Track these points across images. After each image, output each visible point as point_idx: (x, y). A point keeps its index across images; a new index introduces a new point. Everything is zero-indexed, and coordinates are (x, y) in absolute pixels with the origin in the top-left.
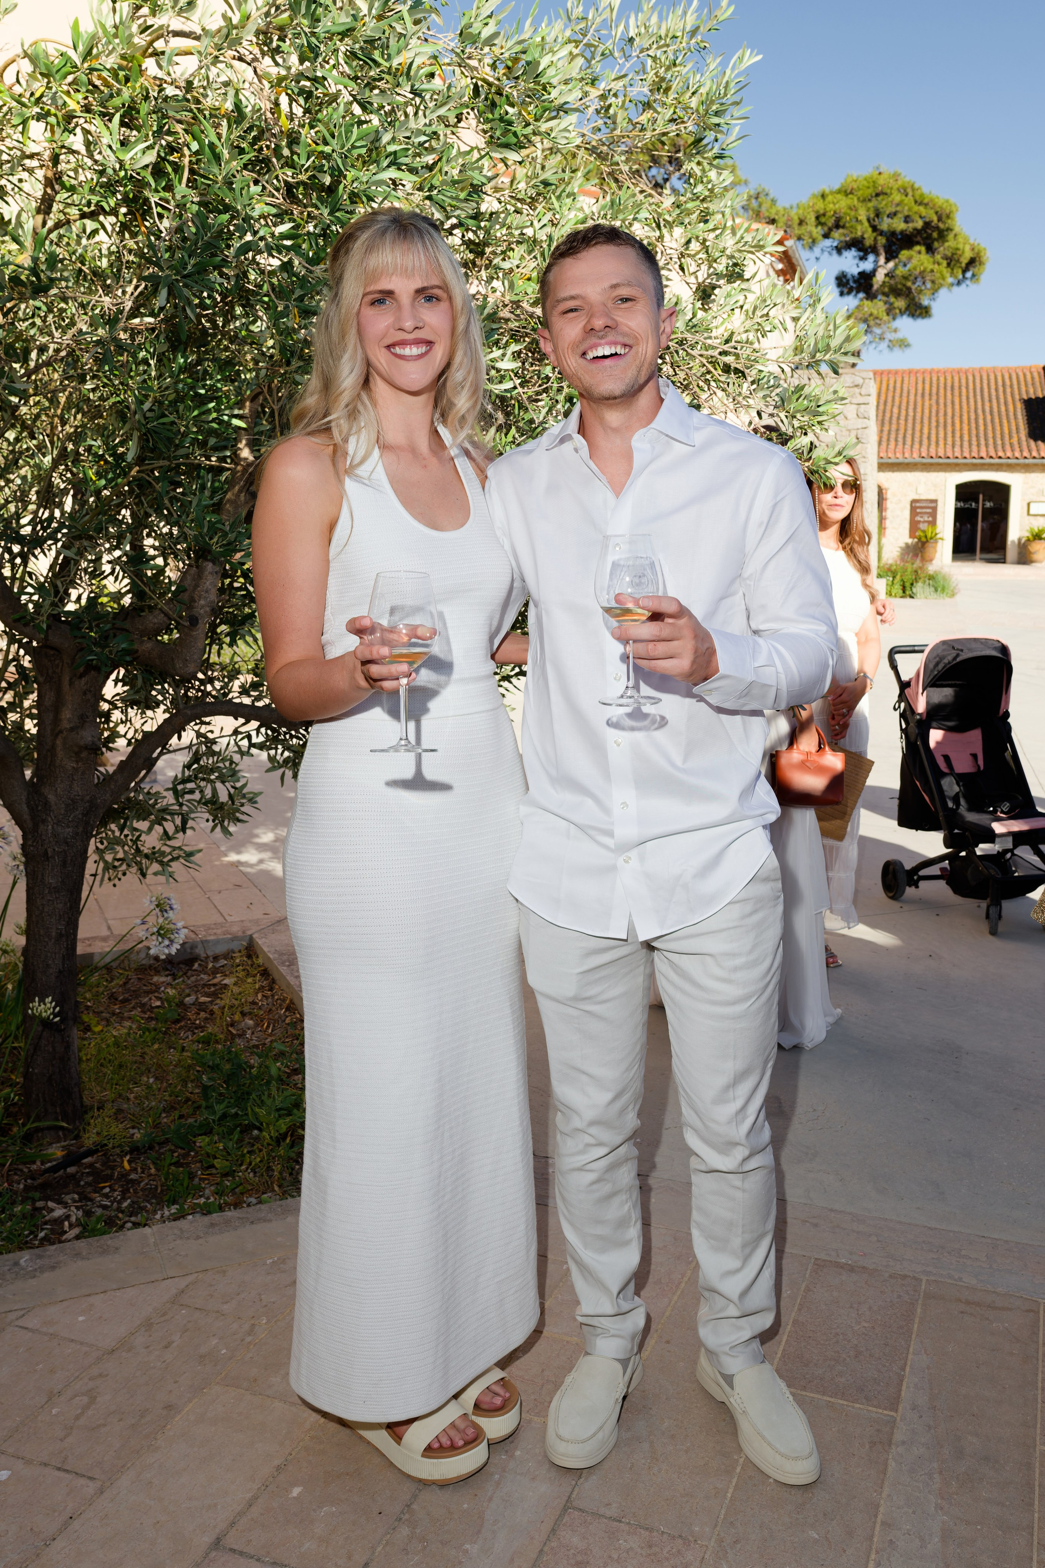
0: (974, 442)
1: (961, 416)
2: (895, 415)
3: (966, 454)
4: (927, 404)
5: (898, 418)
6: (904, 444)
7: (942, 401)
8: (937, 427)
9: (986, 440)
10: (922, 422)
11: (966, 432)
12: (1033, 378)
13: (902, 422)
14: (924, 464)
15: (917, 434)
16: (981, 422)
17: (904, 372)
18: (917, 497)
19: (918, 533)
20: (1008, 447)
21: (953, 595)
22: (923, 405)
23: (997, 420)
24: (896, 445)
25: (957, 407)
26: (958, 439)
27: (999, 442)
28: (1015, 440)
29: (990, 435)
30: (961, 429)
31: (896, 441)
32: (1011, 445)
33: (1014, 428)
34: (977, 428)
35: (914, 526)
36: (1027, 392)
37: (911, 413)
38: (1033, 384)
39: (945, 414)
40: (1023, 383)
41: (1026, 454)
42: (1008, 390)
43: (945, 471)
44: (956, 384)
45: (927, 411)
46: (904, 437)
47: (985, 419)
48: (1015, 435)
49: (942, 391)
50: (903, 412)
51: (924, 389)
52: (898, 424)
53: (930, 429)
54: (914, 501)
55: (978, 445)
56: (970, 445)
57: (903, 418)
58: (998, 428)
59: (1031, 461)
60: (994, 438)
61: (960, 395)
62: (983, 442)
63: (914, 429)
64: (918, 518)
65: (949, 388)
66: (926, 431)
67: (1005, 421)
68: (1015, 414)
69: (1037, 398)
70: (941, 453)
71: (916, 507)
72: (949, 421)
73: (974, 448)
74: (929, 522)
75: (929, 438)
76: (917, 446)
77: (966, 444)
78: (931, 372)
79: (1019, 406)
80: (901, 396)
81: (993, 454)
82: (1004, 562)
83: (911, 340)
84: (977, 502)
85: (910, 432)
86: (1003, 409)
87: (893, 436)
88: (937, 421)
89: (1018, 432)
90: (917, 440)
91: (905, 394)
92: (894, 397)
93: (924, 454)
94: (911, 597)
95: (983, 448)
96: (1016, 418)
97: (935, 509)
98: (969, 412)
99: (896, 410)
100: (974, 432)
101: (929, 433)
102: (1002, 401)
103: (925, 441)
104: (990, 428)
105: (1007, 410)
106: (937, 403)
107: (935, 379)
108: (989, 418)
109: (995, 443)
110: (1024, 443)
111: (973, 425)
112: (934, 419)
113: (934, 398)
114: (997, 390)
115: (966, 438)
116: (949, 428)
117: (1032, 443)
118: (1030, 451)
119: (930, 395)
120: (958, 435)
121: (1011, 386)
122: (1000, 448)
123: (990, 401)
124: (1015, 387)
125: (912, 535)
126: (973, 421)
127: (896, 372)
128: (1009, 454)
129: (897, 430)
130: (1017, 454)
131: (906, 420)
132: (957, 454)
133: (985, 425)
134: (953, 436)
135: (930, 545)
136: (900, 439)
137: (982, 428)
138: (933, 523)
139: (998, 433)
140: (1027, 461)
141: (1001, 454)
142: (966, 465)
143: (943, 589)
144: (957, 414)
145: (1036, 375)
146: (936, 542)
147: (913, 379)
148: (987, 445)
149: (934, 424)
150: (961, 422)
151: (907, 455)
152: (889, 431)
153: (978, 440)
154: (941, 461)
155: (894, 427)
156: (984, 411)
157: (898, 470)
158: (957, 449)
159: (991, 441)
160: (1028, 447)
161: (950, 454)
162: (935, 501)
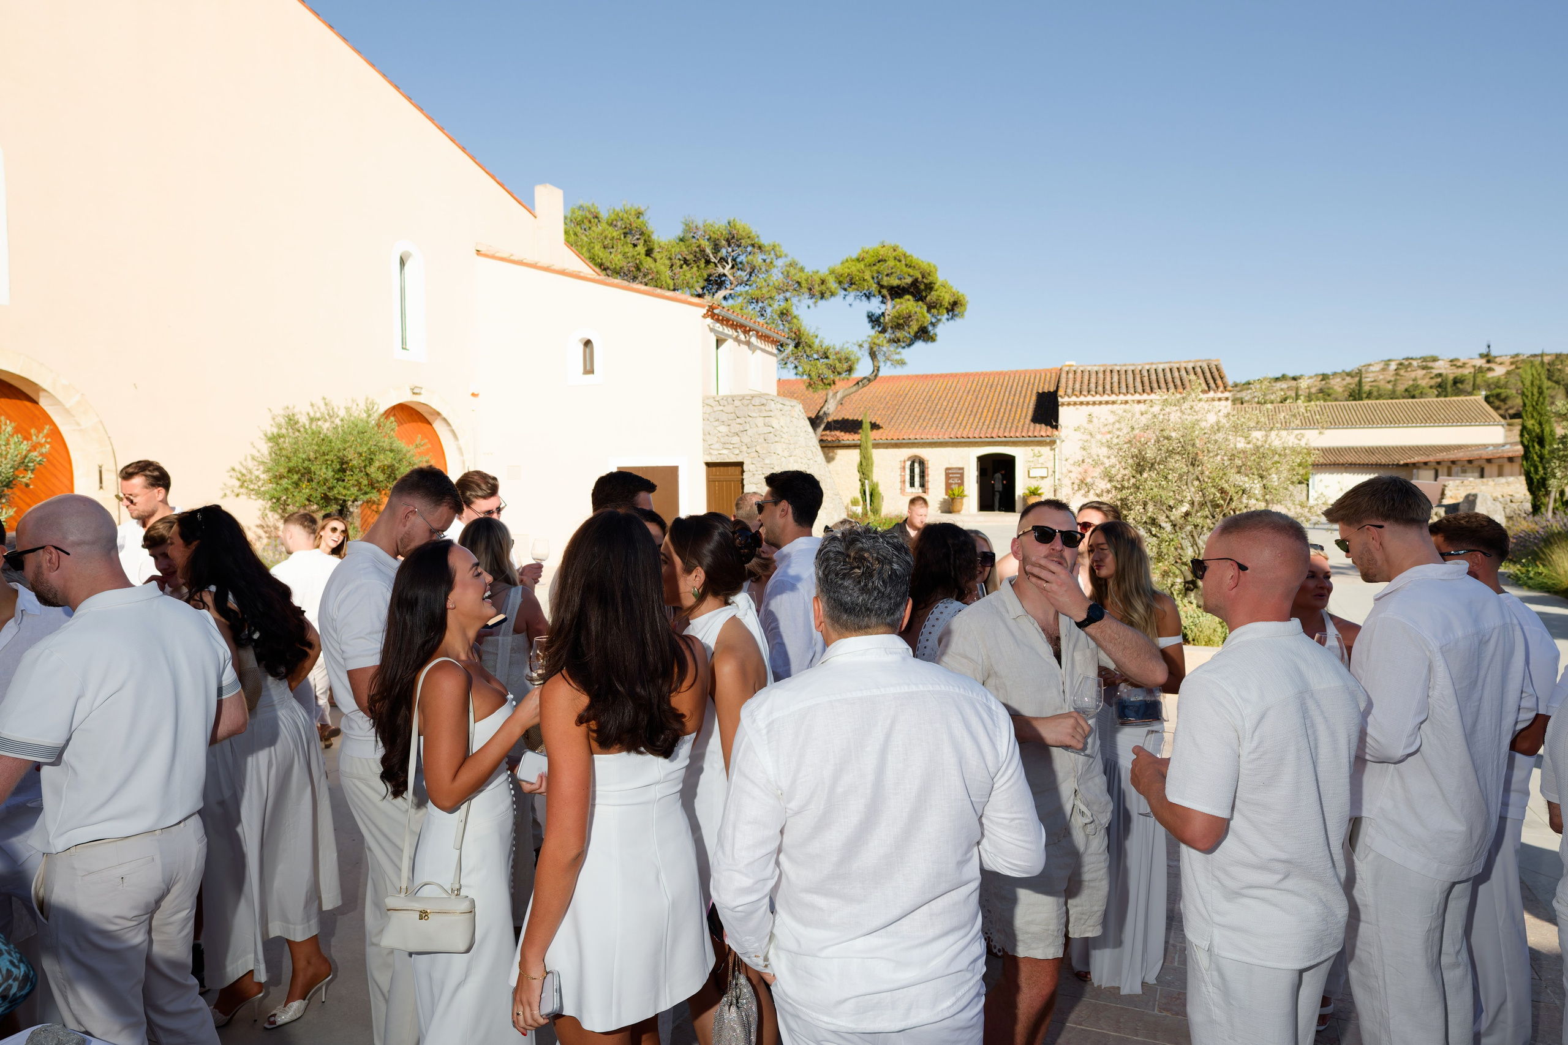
0: (992, 426)
1: (990, 407)
2: (944, 406)
3: (982, 435)
4: (970, 398)
5: (945, 409)
7: (985, 397)
9: (1001, 424)
10: (960, 411)
11: (989, 418)
12: (1051, 377)
13: (946, 412)
14: (953, 443)
15: (955, 421)
16: (1002, 411)
18: (950, 466)
19: (951, 492)
20: (1014, 429)
22: (967, 400)
23: (1014, 409)
24: (936, 429)
26: (981, 424)
27: (1009, 426)
28: (1021, 424)
29: (1005, 420)
30: (986, 417)
31: (939, 426)
32: (1017, 427)
33: (1024, 415)
34: (998, 415)
35: (948, 486)
36: (1043, 388)
37: (955, 405)
38: (1050, 382)
39: (980, 406)
40: (1042, 381)
41: (1025, 434)
42: (1030, 387)
43: (970, 447)
44: (995, 384)
45: (967, 404)
46: (944, 423)
47: (1005, 409)
48: (1022, 420)
49: (987, 392)
50: (950, 405)
51: (970, 388)
53: (970, 417)
54: (947, 469)
55: (994, 428)
56: (988, 428)
57: (948, 409)
58: (1012, 415)
59: (1028, 439)
60: (1007, 422)
61: (995, 392)
62: (998, 426)
63: (952, 417)
64: (951, 481)
65: (989, 387)
66: (962, 418)
67: (1019, 410)
68: (1029, 405)
69: (1049, 392)
70: (965, 435)
71: (949, 473)
72: (981, 411)
73: (991, 430)
74: (958, 484)
75: (962, 423)
76: (951, 429)
77: (986, 427)
79: (1034, 398)
81: (1009, 434)
85: (949, 419)
86: (1022, 400)
87: (938, 422)
88: (972, 411)
89: (1025, 417)
90: (953, 425)
91: (956, 392)
92: (949, 394)
93: (953, 436)
95: (996, 430)
96: (1028, 407)
97: (962, 474)
98: (996, 404)
99: (945, 403)
100: (995, 418)
101: (963, 420)
102: (1023, 394)
103: (958, 426)
104: (1007, 415)
105: (1024, 402)
106: (977, 398)
107: (982, 380)
108: (1009, 407)
109: (1006, 426)
110: (1026, 426)
111: (996, 413)
113: (977, 394)
114: (1022, 386)
115: (987, 423)
116: (978, 416)
117: (1032, 425)
118: (1028, 431)
119: (974, 391)
120: (982, 420)
121: (1033, 384)
122: (1008, 429)
123: (1015, 395)
124: (1036, 384)
125: (947, 493)
126: (997, 410)
128: (1012, 434)
130: (1019, 434)
131: (950, 410)
132: (976, 435)
133: (1004, 413)
134: (979, 422)
135: (958, 501)
137: (1001, 415)
138: (961, 484)
139: (1011, 418)
140: (1024, 439)
142: (982, 442)
144: (988, 405)
145: (1054, 375)
146: (966, 498)
147: (966, 380)
148: (1000, 428)
149: (968, 413)
150: (988, 411)
151: (942, 436)
153: (995, 424)
154: (966, 440)
155: (939, 415)
156: (1007, 403)
157: (937, 447)
158: (977, 431)
159: (1004, 425)
160: (1029, 428)
161: (970, 435)
162: (962, 469)
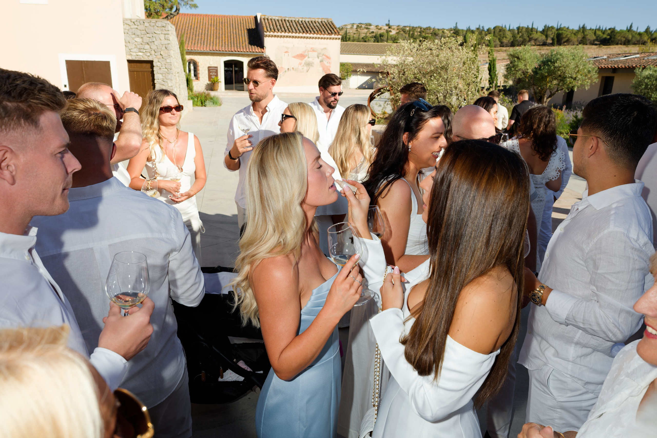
0: (230, 45)
1: (225, 34)
2: (200, 33)
3: (227, 50)
4: (212, 29)
5: (202, 34)
6: (204, 45)
7: (218, 28)
8: (216, 38)
9: (234, 44)
10: (210, 36)
11: (226, 41)
12: (251, 21)
13: (203, 36)
14: (211, 53)
15: (209, 41)
16: (232, 37)
17: (204, 15)
18: (210, 66)
19: (212, 79)
20: (241, 47)
21: (220, 105)
22: (211, 29)
23: (238, 37)
24: (201, 45)
25: (224, 31)
26: (224, 44)
27: (238, 45)
28: (244, 45)
29: (235, 42)
30: (225, 40)
31: (201, 43)
32: (243, 46)
33: (244, 40)
34: (231, 39)
35: (210, 77)
36: (249, 26)
37: (206, 32)
38: (251, 23)
39: (219, 33)
40: (247, 22)
41: (248, 50)
42: (242, 25)
43: (220, 56)
44: (223, 22)
45: (212, 32)
46: (204, 42)
47: (233, 36)
48: (244, 43)
49: (218, 24)
50: (204, 32)
51: (211, 23)
52: (202, 36)
53: (213, 39)
54: (209, 67)
55: (231, 46)
56: (228, 46)
57: (203, 34)
58: (238, 40)
59: (250, 53)
60: (237, 43)
61: (225, 26)
62: (233, 45)
63: (207, 39)
64: (211, 74)
65: (221, 23)
66: (212, 40)
67: (241, 37)
68: (244, 35)
69: (252, 29)
70: (217, 49)
71: (210, 69)
72: (221, 36)
73: (230, 47)
74: (215, 75)
75: (213, 43)
76: (208, 46)
77: (226, 46)
78: (214, 16)
79: (246, 31)
80: (203, 25)
81: (236, 50)
82: (243, 90)
83: (198, 5)
84: (232, 68)
85: (206, 40)
86: (240, 32)
87: (199, 41)
88: (216, 36)
89: (245, 42)
90: (208, 43)
91: (204, 24)
92: (200, 25)
93: (211, 49)
94: (205, 106)
95: (233, 48)
96: (244, 36)
97: (217, 70)
98: (228, 33)
99: (201, 31)
100: (229, 41)
101: (213, 41)
102: (240, 29)
103: (212, 44)
104: (235, 40)
105: (241, 33)
106: (216, 29)
107: (215, 19)
108: (235, 35)
109: (237, 46)
110: (247, 46)
111: (229, 38)
112: (215, 35)
113: (215, 26)
114: (238, 25)
115: (227, 43)
116: (221, 39)
117: (250, 46)
118: (249, 49)
119: (214, 25)
120: (224, 42)
121: (243, 23)
122: (239, 47)
123: (236, 29)
124: (245, 24)
125: (209, 80)
126: (229, 37)
127: (201, 15)
128: (242, 50)
129: (201, 39)
130: (245, 50)
131: (205, 35)
132: (223, 49)
133: (234, 38)
134: (222, 42)
135: (216, 84)
136: (202, 43)
137: (232, 39)
138: (217, 76)
139: (238, 41)
140: (248, 53)
141: (239, 50)
142: (227, 54)
143: (216, 103)
144: (224, 33)
145: (252, 19)
146: (218, 83)
147: (207, 18)
148: (234, 46)
149: (215, 37)
150: (225, 37)
151: (205, 49)
152: (198, 39)
153: (231, 44)
154: (217, 52)
155: (200, 38)
156: (233, 33)
157: (202, 55)
158: (223, 47)
159: (235, 45)
160: (249, 47)
161: (220, 49)
162: (217, 67)
